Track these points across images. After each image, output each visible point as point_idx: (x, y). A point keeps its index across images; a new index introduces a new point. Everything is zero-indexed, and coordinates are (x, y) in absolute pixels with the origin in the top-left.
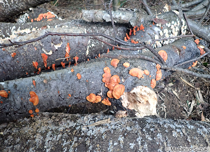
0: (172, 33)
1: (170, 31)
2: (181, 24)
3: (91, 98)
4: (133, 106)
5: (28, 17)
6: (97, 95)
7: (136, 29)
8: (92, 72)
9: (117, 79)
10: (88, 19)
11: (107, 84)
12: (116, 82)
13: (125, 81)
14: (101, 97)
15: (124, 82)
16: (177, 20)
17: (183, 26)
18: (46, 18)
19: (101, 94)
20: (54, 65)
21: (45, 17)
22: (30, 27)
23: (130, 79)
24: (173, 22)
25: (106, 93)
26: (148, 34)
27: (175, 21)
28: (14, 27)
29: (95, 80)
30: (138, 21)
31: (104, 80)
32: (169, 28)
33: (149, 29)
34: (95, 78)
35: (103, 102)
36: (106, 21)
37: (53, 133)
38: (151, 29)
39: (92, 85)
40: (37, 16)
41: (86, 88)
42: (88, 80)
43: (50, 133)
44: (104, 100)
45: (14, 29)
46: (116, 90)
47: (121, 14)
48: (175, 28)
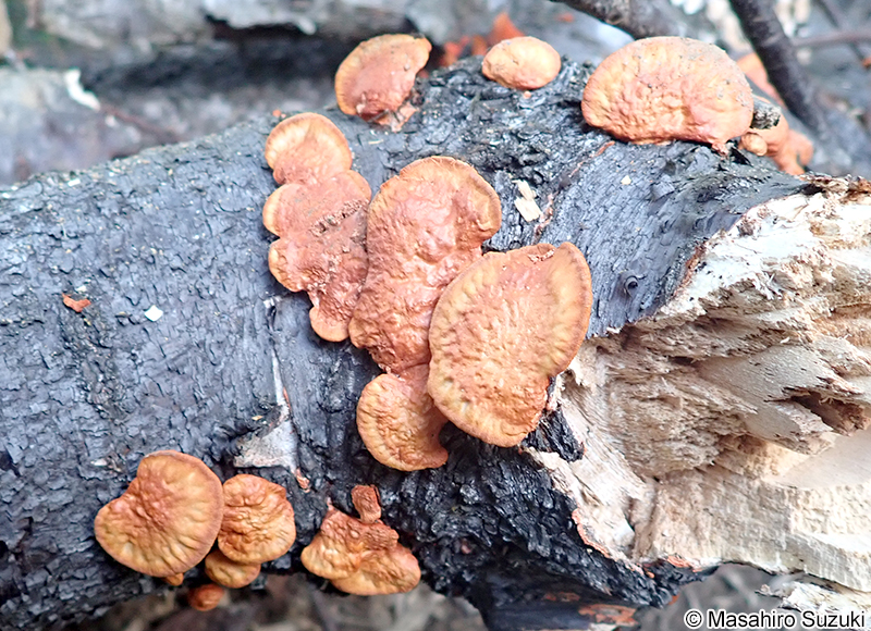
3: (153, 525)
4: (705, 521)
6: (226, 466)
8: (123, 203)
9: (447, 198)
11: (339, 295)
12: (448, 235)
13: (553, 217)
14: (293, 500)
15: (543, 223)
19: (282, 447)
23: (616, 176)
25: (338, 422)
29: (174, 280)
31: (293, 256)
34: (176, 263)
35: (323, 559)
39: (150, 348)
41: (69, 390)
42: (93, 290)
44: (326, 527)
46: (466, 326)
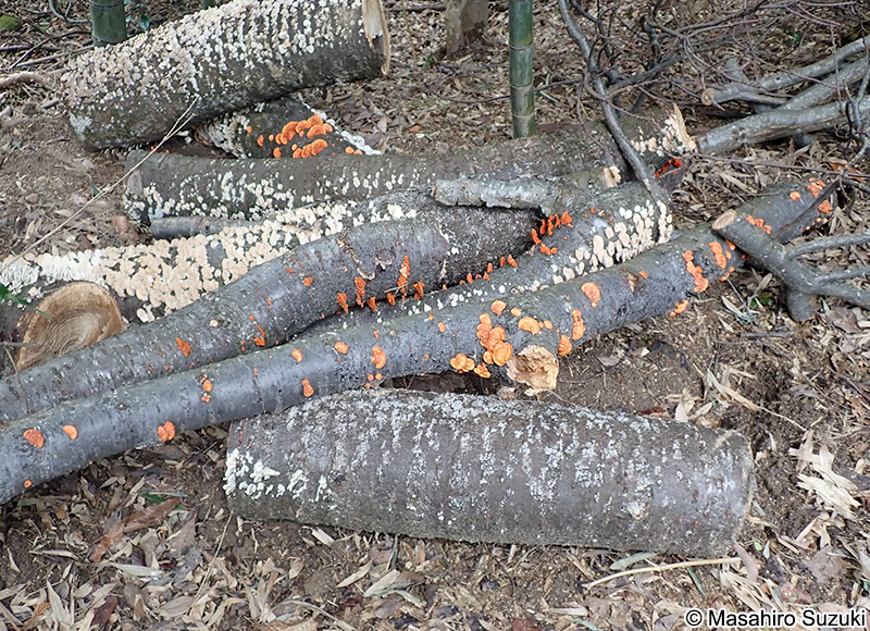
0: (635, 231)
1: (632, 228)
2: (658, 211)
3: (457, 363)
4: (524, 377)
5: (245, 128)
6: (468, 357)
7: (554, 222)
9: (500, 333)
10: (447, 199)
11: (484, 341)
12: (498, 338)
14: (475, 363)
15: (510, 338)
16: (648, 202)
17: (663, 216)
18: (305, 135)
19: (475, 356)
20: (373, 299)
21: (302, 134)
22: (274, 176)
23: (520, 335)
24: (637, 208)
25: (482, 355)
26: (579, 232)
27: (643, 205)
28: (229, 175)
30: (558, 205)
31: (480, 334)
32: (629, 222)
33: (583, 224)
34: (466, 331)
35: (477, 371)
36: (488, 205)
37: (400, 411)
38: (586, 222)
39: (461, 342)
40: (277, 129)
41: (451, 345)
42: (456, 333)
43: (396, 412)
44: (478, 367)
45: (229, 181)
46: (497, 351)
47: (520, 188)
48: (643, 220)
